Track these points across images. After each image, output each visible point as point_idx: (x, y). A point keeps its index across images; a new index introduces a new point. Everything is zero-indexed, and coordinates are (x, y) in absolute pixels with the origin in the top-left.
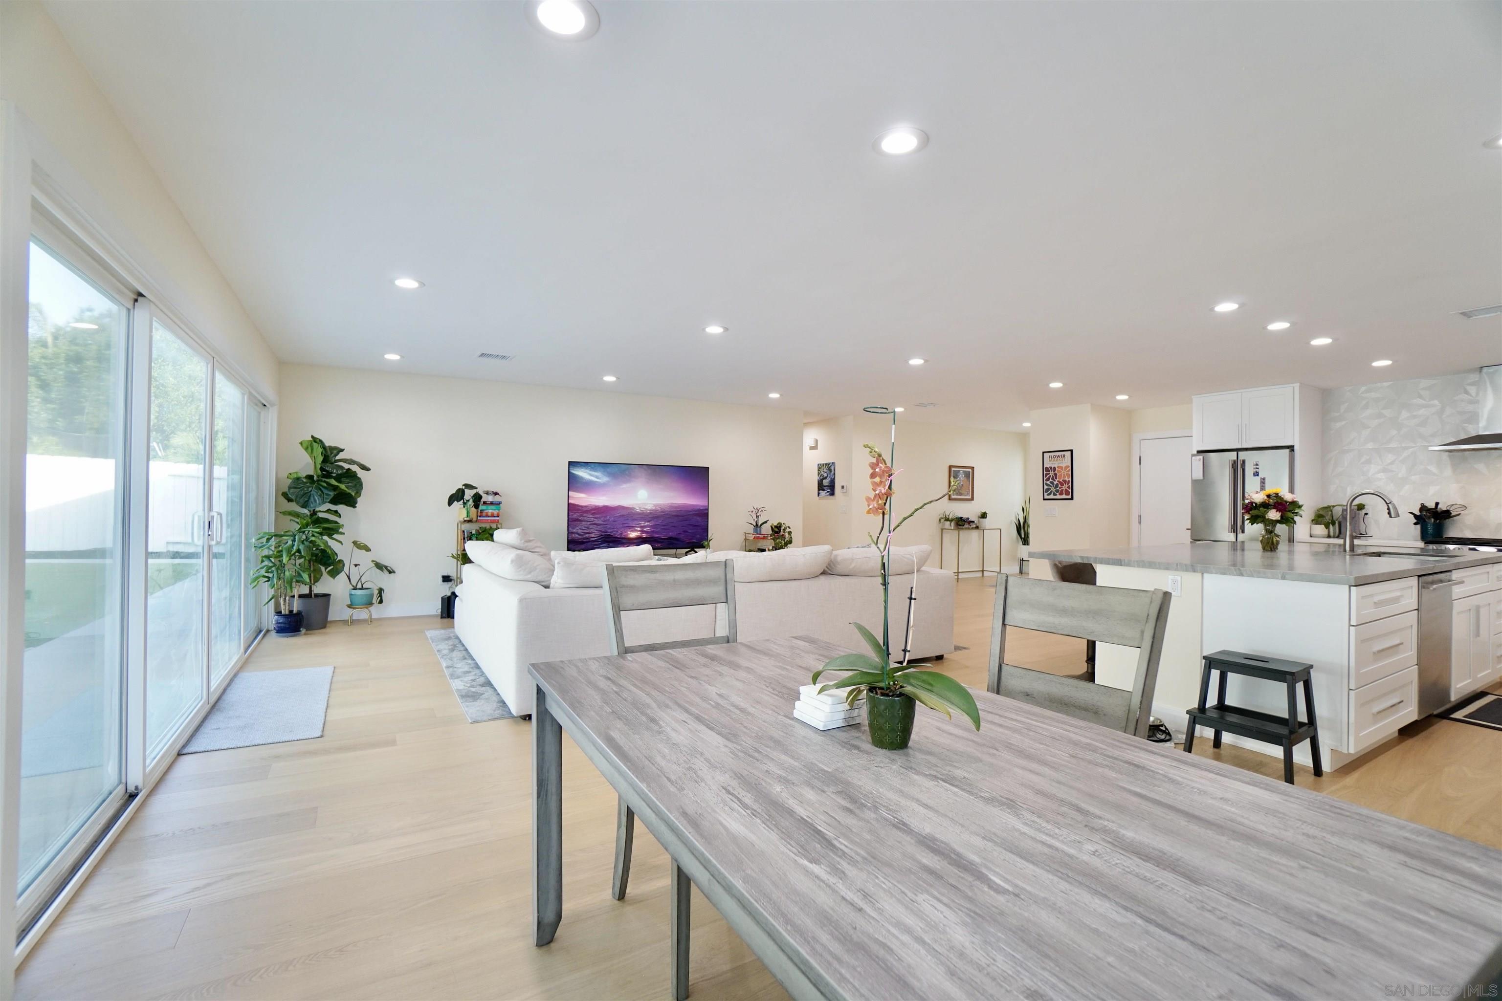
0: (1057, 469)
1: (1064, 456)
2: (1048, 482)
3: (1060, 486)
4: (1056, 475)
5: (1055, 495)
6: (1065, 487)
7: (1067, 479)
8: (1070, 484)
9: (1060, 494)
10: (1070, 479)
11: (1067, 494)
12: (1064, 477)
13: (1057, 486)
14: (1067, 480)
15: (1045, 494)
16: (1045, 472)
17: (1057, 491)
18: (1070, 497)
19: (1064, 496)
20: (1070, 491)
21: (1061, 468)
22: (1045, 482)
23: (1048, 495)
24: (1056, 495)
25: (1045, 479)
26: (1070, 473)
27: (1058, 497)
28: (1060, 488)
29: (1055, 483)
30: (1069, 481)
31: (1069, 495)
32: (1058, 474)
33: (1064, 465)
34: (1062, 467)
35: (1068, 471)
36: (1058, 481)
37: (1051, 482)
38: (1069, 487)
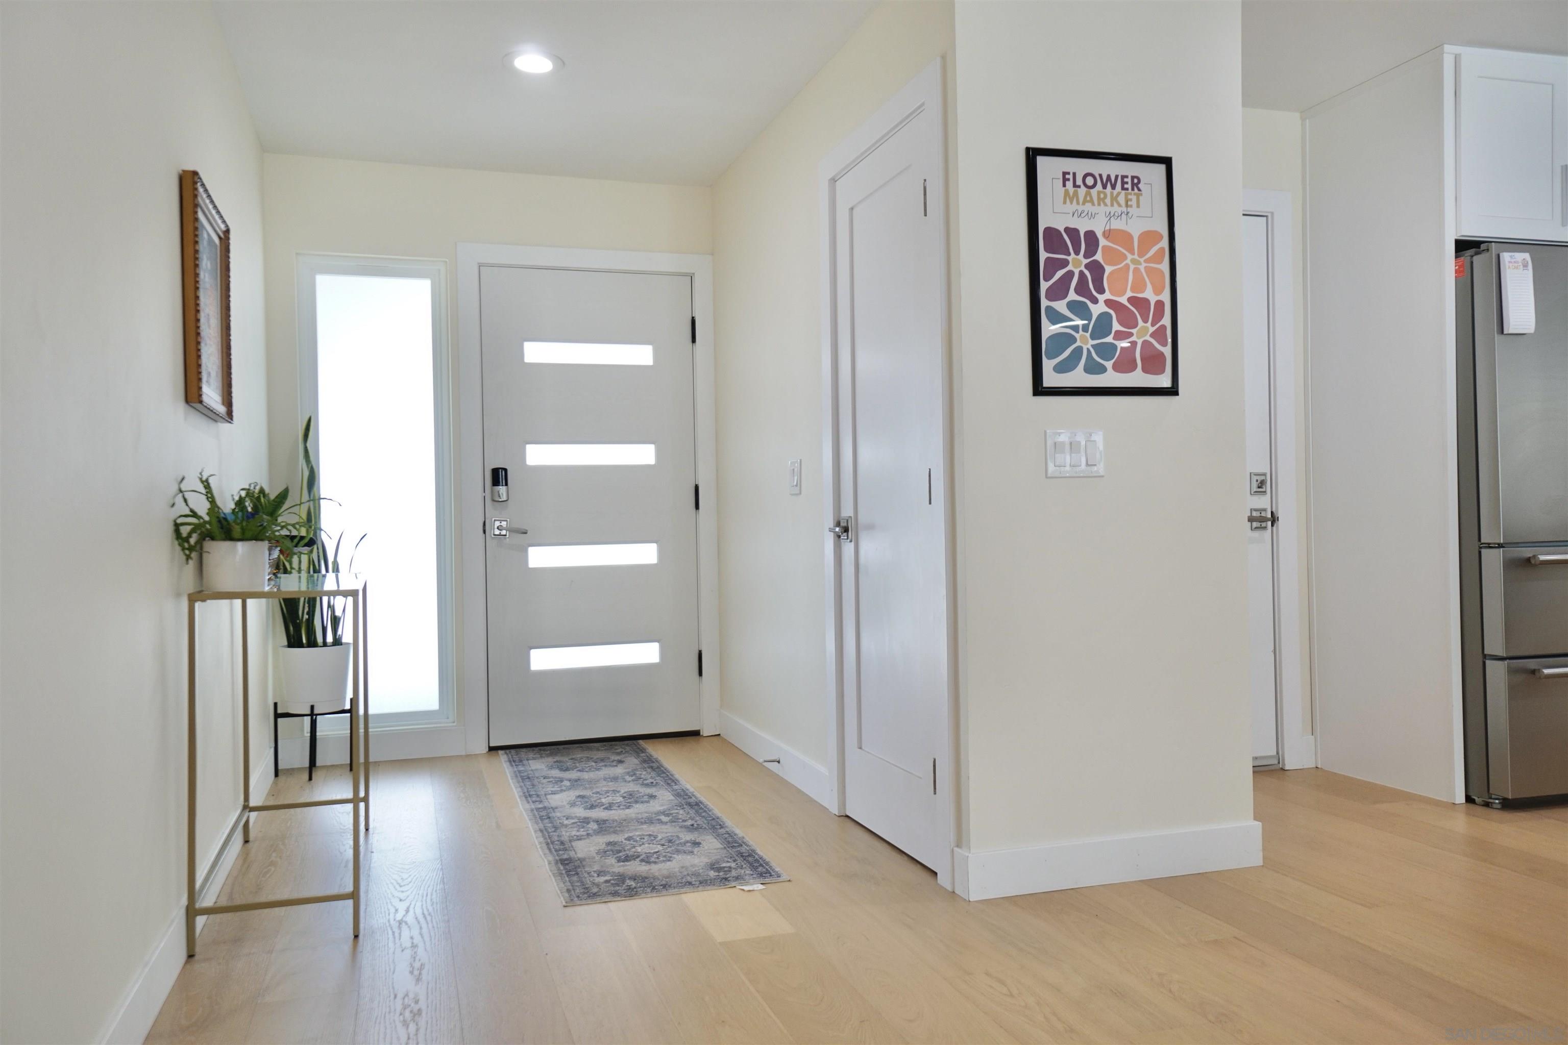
0: (1103, 242)
1: (1136, 182)
2: (1061, 306)
3: (1116, 326)
4: (1097, 269)
5: (1093, 368)
6: (1143, 332)
7: (1149, 294)
8: (1167, 321)
9: (1117, 368)
10: (1166, 297)
11: (1152, 363)
12: (1139, 285)
13: (1102, 327)
14: (1153, 299)
15: (1048, 365)
16: (1043, 255)
17: (1106, 351)
18: (1165, 381)
19: (1137, 378)
20: (1167, 351)
21: (1123, 238)
22: (1044, 303)
23: (1059, 369)
24: (1102, 370)
25: (1044, 286)
26: (1165, 267)
27: (1111, 379)
28: (1120, 336)
29: (1097, 309)
30: (1160, 304)
31: (1161, 371)
32: (1108, 269)
33: (1135, 228)
34: (1129, 237)
35: (1157, 258)
36: (1108, 303)
37: (1071, 306)
38: (1158, 334)
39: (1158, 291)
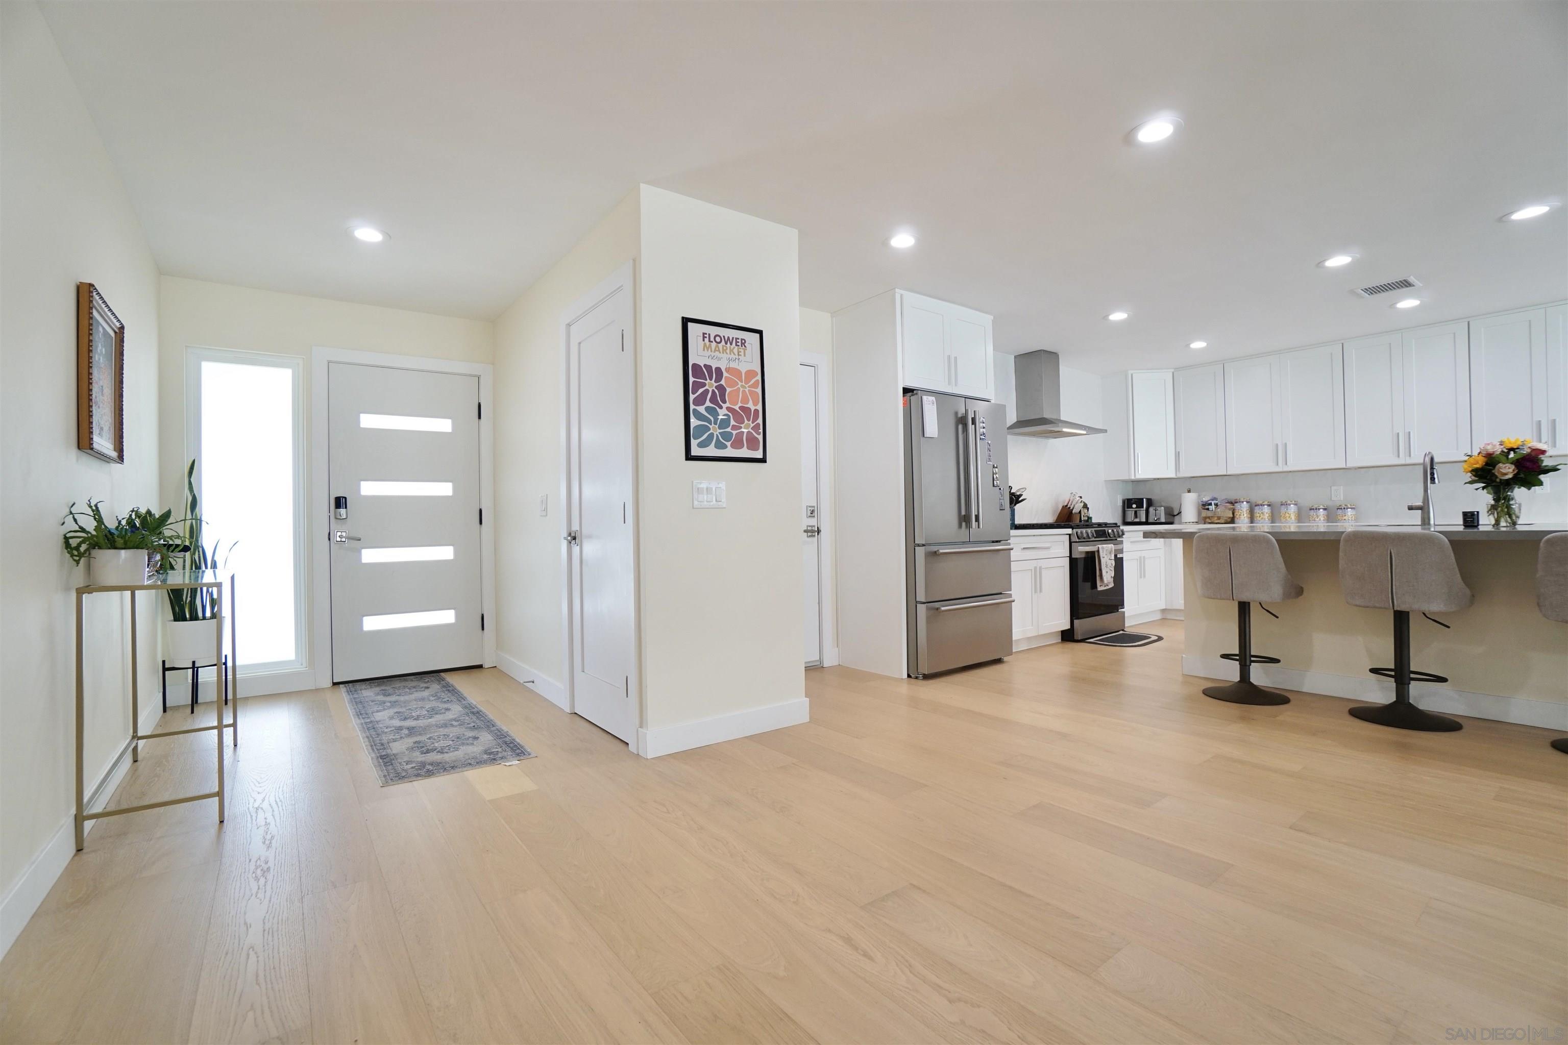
0: (725, 374)
1: (743, 342)
2: (701, 409)
3: (733, 422)
4: (722, 389)
5: (720, 446)
6: (747, 426)
7: (750, 405)
8: (760, 420)
9: (733, 446)
10: (760, 407)
11: (752, 443)
12: (745, 400)
13: (724, 423)
14: (753, 408)
15: (694, 443)
16: (691, 379)
17: (727, 436)
18: (759, 455)
19: (744, 453)
20: (760, 438)
21: (736, 372)
22: (692, 407)
23: (701, 445)
24: (725, 447)
25: (692, 397)
26: (759, 390)
27: (730, 452)
28: (734, 428)
29: (722, 412)
30: (756, 411)
31: (757, 449)
32: (728, 390)
33: (743, 368)
34: (740, 372)
35: (755, 385)
36: (728, 408)
37: (707, 409)
38: (756, 428)
39: (755, 404)
